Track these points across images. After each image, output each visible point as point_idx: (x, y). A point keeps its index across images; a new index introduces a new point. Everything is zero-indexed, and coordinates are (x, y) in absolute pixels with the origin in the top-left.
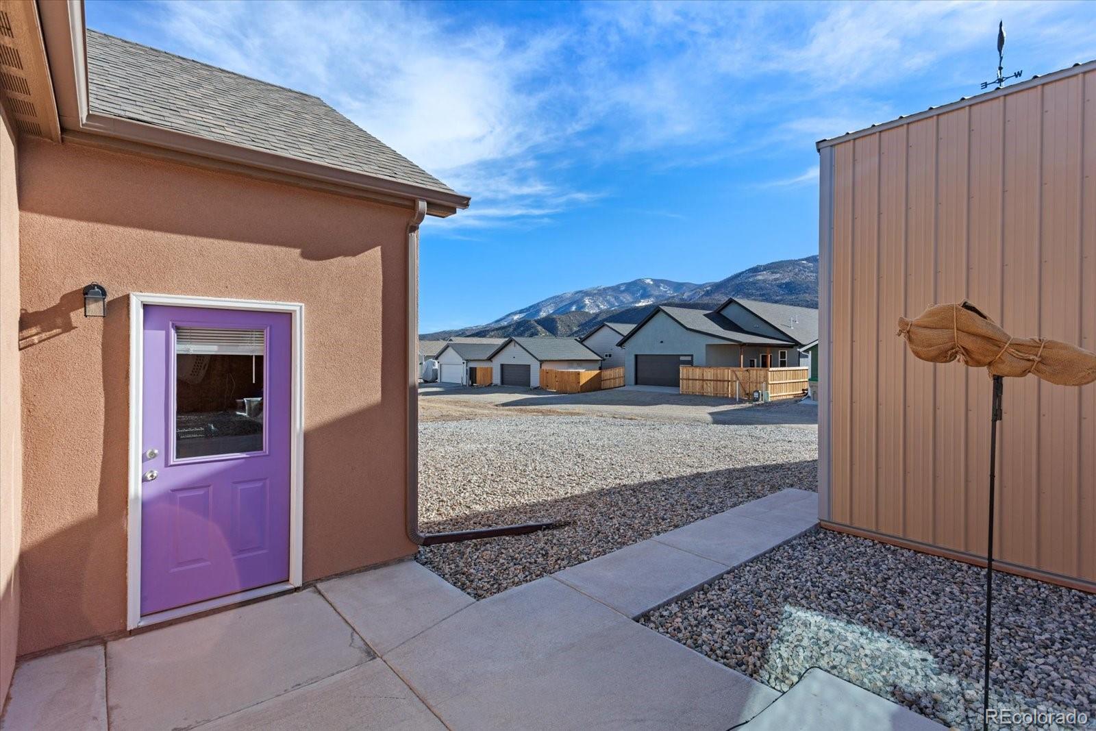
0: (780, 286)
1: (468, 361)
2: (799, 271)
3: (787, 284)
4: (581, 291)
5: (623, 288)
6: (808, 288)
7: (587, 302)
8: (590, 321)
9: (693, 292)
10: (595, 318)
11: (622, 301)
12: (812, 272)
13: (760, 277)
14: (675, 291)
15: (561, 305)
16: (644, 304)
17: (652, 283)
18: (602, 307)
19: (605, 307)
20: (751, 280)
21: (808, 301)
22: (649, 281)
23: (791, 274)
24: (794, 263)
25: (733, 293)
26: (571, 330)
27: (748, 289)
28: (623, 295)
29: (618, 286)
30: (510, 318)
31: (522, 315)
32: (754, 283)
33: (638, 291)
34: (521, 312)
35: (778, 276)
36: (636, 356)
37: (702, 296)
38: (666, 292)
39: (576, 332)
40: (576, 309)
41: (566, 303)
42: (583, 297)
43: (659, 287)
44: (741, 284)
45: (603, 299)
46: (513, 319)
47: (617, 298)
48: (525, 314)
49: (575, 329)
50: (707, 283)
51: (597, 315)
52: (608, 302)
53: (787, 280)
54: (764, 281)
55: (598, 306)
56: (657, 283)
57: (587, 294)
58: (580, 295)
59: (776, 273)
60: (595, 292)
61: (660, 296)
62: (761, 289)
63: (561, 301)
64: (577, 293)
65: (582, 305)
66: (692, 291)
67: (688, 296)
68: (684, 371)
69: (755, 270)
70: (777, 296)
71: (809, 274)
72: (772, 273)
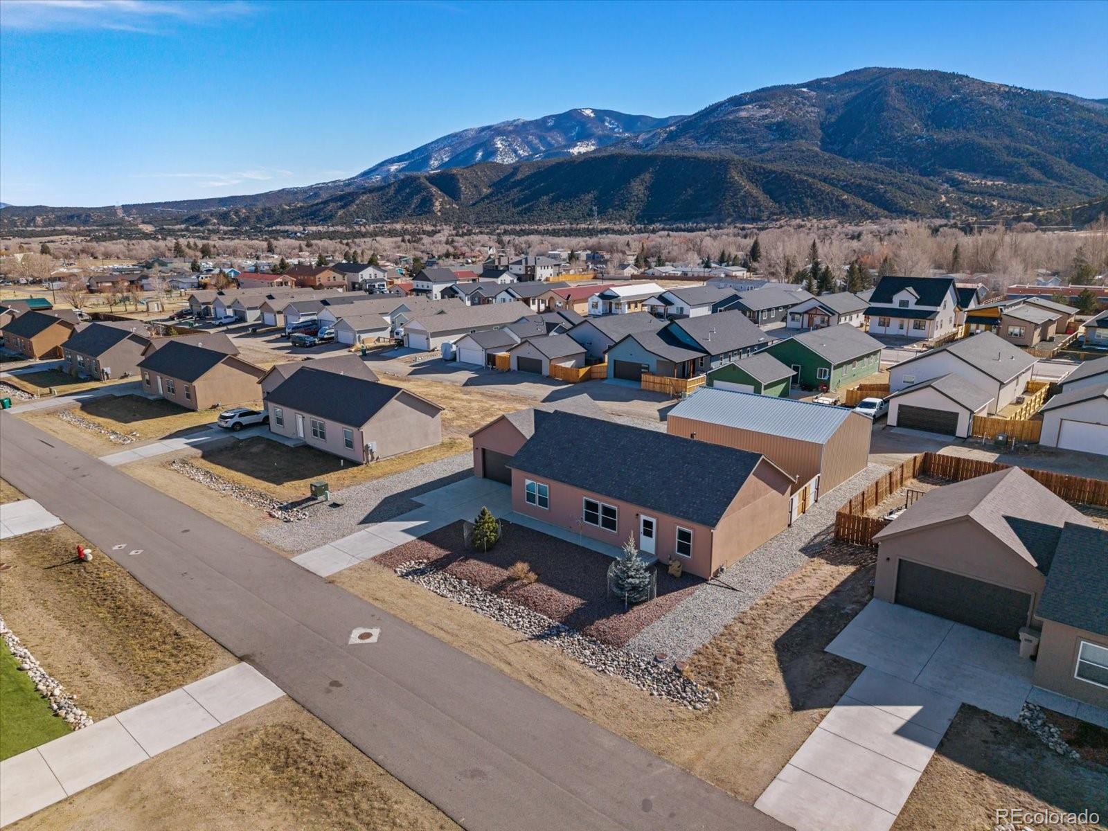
0: (768, 127)
1: (486, 350)
2: (797, 104)
3: (779, 125)
4: (489, 128)
5: (551, 123)
6: (805, 130)
7: (499, 145)
8: (507, 178)
9: (651, 134)
10: (513, 174)
11: (549, 144)
12: (813, 106)
13: (743, 114)
14: (626, 130)
15: (460, 150)
16: (583, 150)
17: (592, 115)
18: (521, 152)
19: (526, 154)
20: (731, 118)
21: (803, 152)
22: (588, 112)
23: (785, 109)
24: (789, 90)
25: (707, 137)
26: (480, 193)
27: (726, 132)
28: (552, 134)
29: (545, 120)
30: (385, 168)
31: (402, 165)
32: (735, 122)
33: (573, 127)
34: (400, 159)
35: (768, 111)
36: (615, 361)
37: (664, 141)
38: (612, 129)
39: (487, 197)
40: (482, 156)
41: (468, 146)
42: (492, 137)
43: (603, 121)
44: (718, 123)
45: (523, 141)
46: (389, 170)
47: (542, 139)
48: (407, 162)
49: (486, 191)
50: (671, 117)
51: (515, 169)
52: (529, 144)
53: (779, 119)
54: (748, 119)
55: (515, 152)
56: (601, 115)
57: (497, 131)
58: (488, 133)
59: (765, 107)
60: (511, 128)
61: (605, 136)
62: (744, 131)
63: (460, 144)
64: (483, 129)
65: (490, 149)
66: (650, 131)
67: (645, 140)
68: (644, 377)
69: (737, 102)
70: (764, 142)
71: (810, 110)
72: (761, 107)
